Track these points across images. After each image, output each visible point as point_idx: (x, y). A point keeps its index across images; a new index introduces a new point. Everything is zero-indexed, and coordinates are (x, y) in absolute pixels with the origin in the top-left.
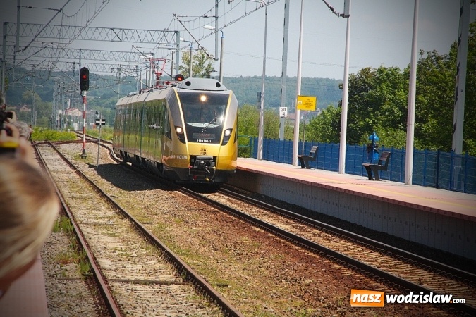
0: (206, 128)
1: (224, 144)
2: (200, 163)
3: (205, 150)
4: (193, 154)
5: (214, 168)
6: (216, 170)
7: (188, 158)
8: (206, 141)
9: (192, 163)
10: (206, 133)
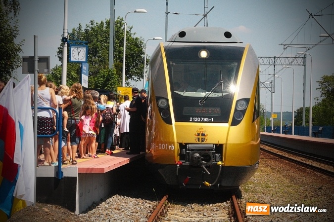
0: (206, 99)
1: (235, 123)
2: (193, 157)
3: (203, 135)
4: (183, 142)
5: (220, 163)
6: (223, 167)
7: (176, 148)
8: (205, 119)
9: (182, 156)
10: (205, 106)
